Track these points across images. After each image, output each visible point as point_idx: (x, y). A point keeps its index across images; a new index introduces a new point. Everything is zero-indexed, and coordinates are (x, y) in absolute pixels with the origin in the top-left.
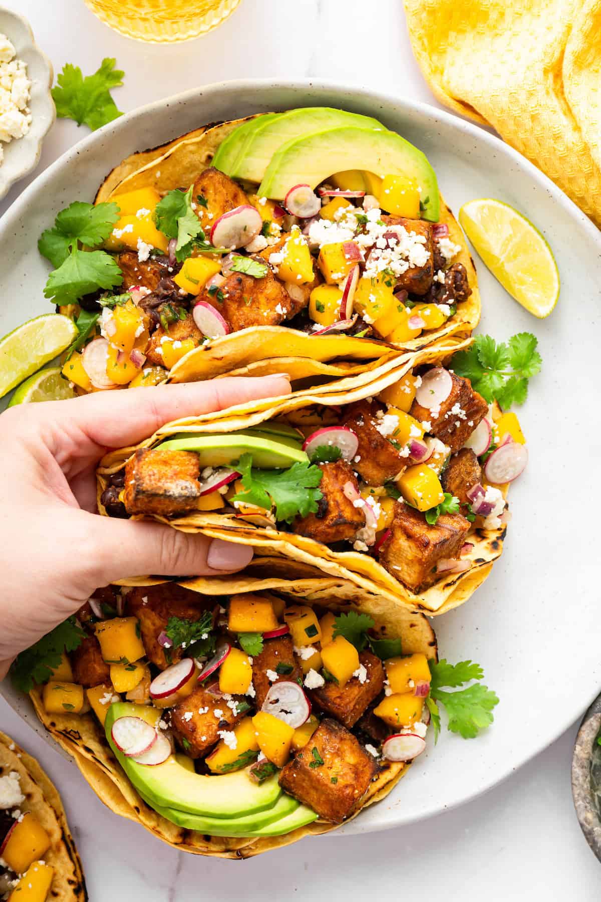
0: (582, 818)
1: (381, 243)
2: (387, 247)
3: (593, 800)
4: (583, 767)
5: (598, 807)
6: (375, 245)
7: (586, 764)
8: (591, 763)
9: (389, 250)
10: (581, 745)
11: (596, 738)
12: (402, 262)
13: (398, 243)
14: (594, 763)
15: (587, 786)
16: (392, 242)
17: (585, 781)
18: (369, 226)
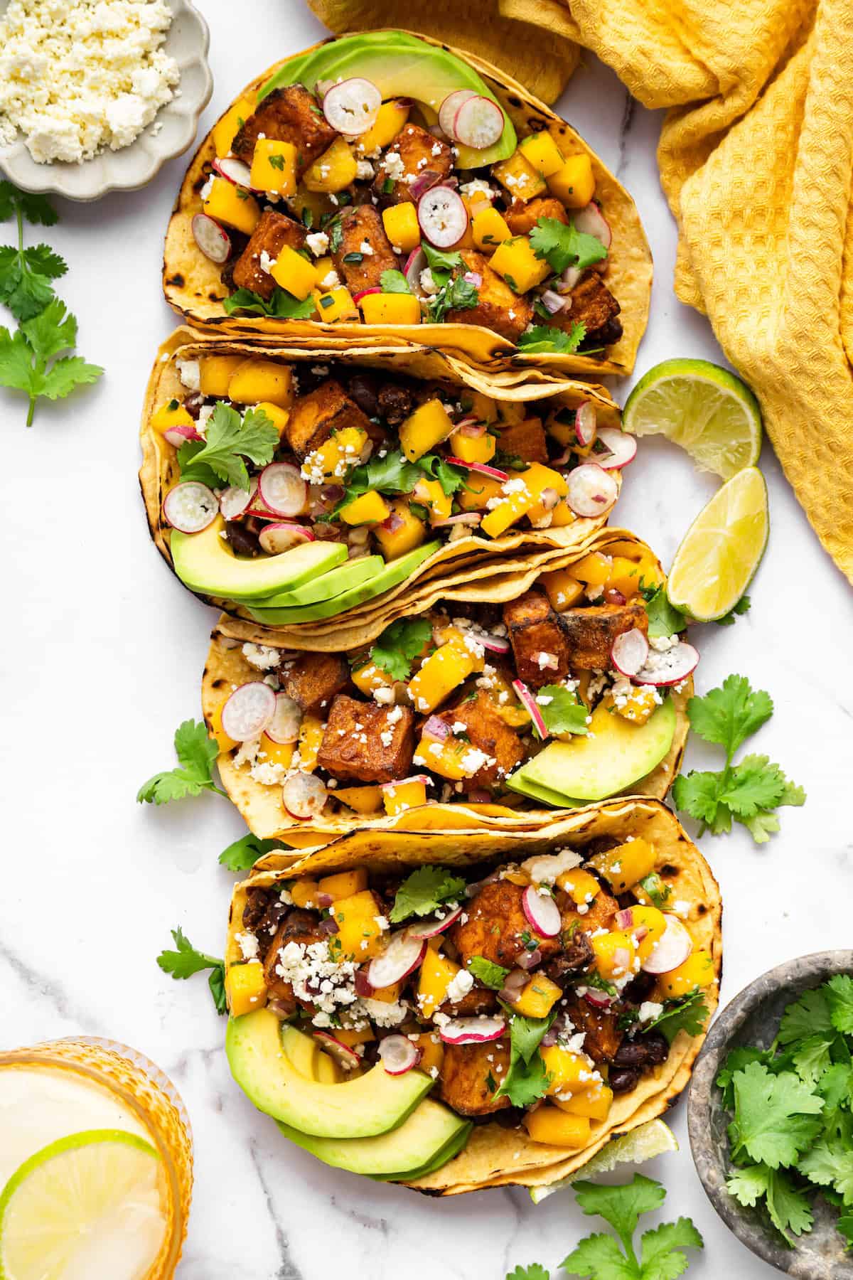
0: (704, 1176)
1: (326, 987)
2: (322, 980)
3: (716, 1153)
4: (701, 1115)
5: (722, 1161)
6: (335, 986)
7: (704, 1111)
8: (710, 1109)
9: (321, 975)
10: (696, 1089)
11: (715, 1079)
12: (312, 955)
13: (310, 979)
14: (713, 1109)
15: (707, 1137)
16: (314, 983)
17: (704, 1131)
18: (333, 1008)
